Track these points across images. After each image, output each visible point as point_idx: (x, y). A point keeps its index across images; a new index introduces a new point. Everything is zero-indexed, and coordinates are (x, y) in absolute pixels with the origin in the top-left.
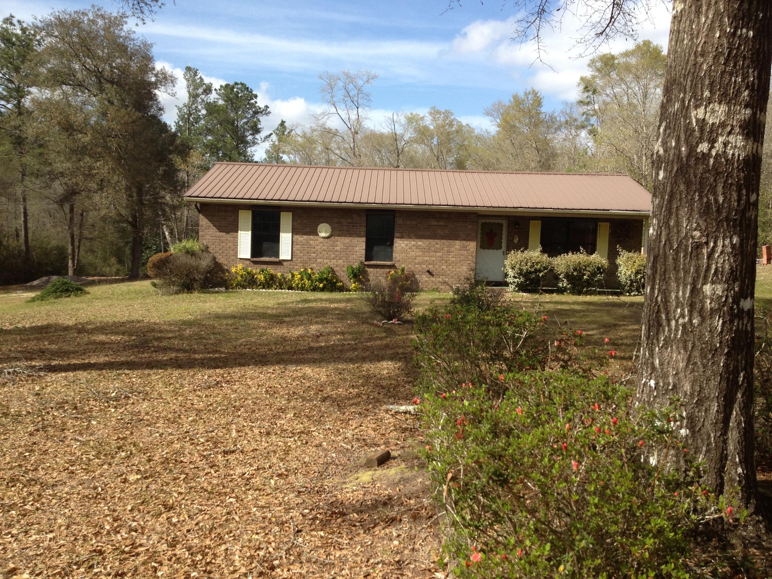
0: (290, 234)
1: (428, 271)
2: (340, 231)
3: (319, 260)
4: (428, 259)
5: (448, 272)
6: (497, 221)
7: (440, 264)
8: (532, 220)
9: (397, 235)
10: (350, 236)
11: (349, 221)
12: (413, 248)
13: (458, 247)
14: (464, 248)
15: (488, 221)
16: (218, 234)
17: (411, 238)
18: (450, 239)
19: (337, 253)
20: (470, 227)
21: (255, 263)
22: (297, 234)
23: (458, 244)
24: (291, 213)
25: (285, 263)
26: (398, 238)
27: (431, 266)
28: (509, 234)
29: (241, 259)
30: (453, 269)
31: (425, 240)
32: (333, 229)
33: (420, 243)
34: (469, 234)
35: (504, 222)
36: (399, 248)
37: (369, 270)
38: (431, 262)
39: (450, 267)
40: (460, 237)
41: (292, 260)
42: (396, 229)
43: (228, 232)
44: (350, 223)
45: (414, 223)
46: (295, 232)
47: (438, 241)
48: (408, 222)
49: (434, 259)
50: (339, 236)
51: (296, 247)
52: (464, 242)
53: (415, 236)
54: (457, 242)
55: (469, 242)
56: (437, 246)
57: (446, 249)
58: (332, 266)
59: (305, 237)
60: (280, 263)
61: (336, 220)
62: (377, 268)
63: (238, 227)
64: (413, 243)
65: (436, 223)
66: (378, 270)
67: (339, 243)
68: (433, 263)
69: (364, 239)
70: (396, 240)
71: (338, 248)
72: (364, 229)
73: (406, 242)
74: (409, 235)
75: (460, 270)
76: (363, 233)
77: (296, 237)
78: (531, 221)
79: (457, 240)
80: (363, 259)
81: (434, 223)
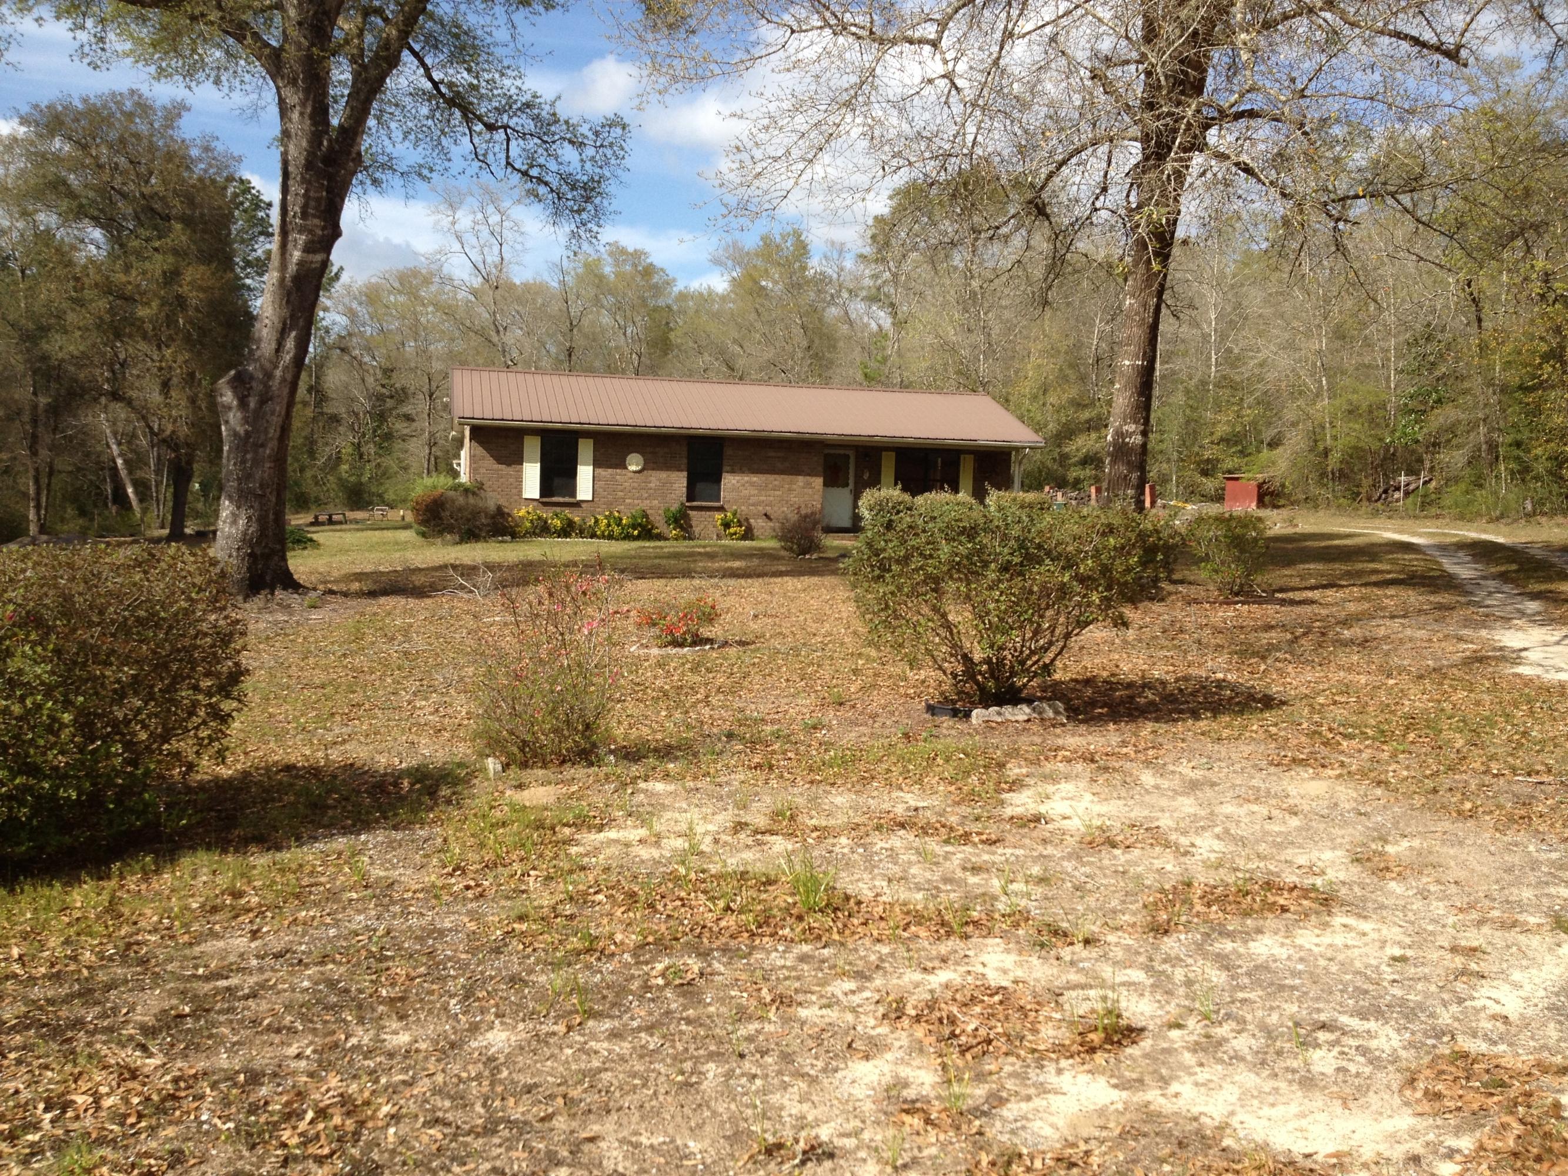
0: (591, 468)
1: (765, 515)
2: (655, 463)
3: (627, 501)
4: (765, 498)
5: (789, 515)
6: (842, 452)
7: (780, 505)
8: (884, 451)
9: (726, 468)
10: (667, 470)
11: (665, 450)
12: (747, 485)
13: (801, 484)
14: (808, 485)
16: (497, 466)
17: (743, 473)
18: (792, 474)
19: (651, 491)
20: (811, 459)
21: (545, 504)
22: (599, 467)
23: (801, 480)
24: (591, 441)
25: (584, 505)
26: (727, 472)
27: (768, 508)
28: (857, 467)
29: (526, 499)
31: (761, 476)
32: (646, 461)
33: (755, 479)
34: (812, 468)
35: (851, 454)
36: (728, 485)
37: (692, 513)
38: (768, 502)
39: (792, 509)
40: (803, 471)
41: (593, 500)
42: (724, 461)
43: (509, 465)
44: (665, 453)
45: (747, 453)
46: (597, 464)
47: (777, 477)
48: (740, 453)
49: (772, 498)
50: (654, 470)
51: (598, 484)
52: (808, 478)
53: (749, 470)
54: (800, 477)
55: (813, 478)
56: (776, 483)
57: (787, 486)
58: (645, 508)
59: (610, 471)
60: (580, 504)
61: (650, 450)
62: (701, 511)
63: (522, 458)
64: (746, 479)
65: (774, 454)
66: (704, 513)
67: (653, 479)
68: (770, 505)
69: (685, 474)
70: (724, 475)
71: (652, 485)
72: (685, 461)
73: (737, 478)
74: (739, 469)
76: (684, 467)
77: (599, 471)
78: (883, 453)
79: (800, 475)
80: (684, 499)
81: (772, 454)
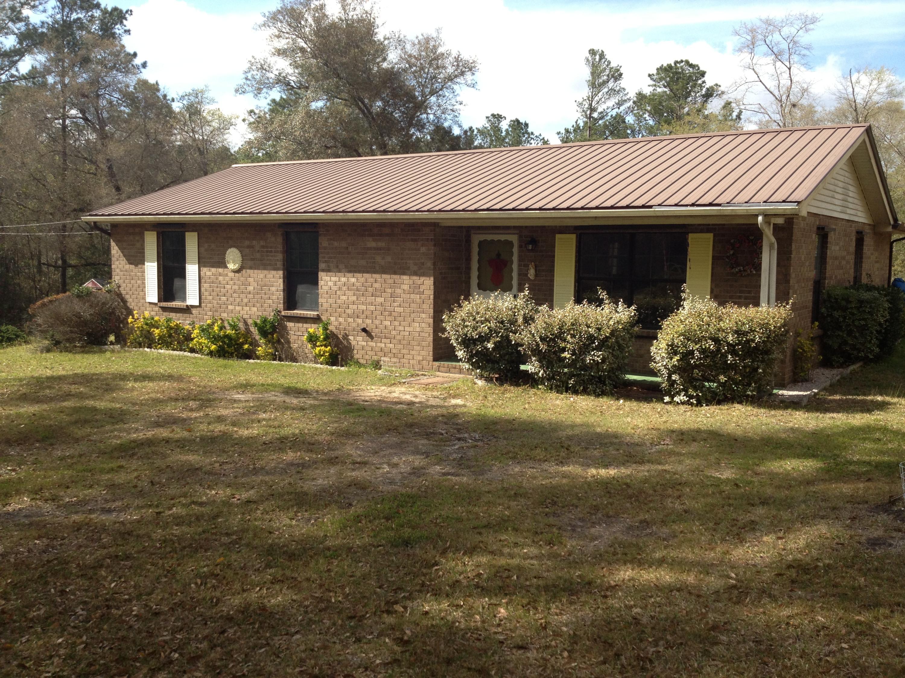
0: (197, 266)
1: (364, 330)
2: (252, 260)
3: (230, 307)
4: (364, 307)
5: (394, 332)
6: (503, 238)
7: (382, 318)
8: (560, 233)
9: (322, 266)
10: (265, 269)
11: (262, 243)
12: (344, 288)
13: (406, 287)
14: (415, 289)
15: (489, 237)
16: (128, 266)
17: (340, 271)
18: (395, 273)
19: (251, 296)
20: (423, 249)
21: (164, 309)
22: (205, 266)
23: (406, 281)
24: (196, 234)
25: (194, 311)
26: (323, 271)
27: (369, 321)
29: (150, 303)
30: (401, 328)
31: (359, 275)
32: (244, 257)
33: (353, 280)
34: (423, 264)
35: (514, 238)
36: (325, 288)
37: (290, 325)
38: (369, 313)
39: (396, 323)
40: (408, 268)
41: (200, 306)
42: (320, 255)
43: (136, 265)
44: (263, 247)
45: (344, 244)
46: (202, 263)
47: (377, 276)
48: (336, 244)
49: (372, 308)
50: (251, 268)
51: (205, 286)
52: (415, 278)
53: (346, 267)
54: (405, 277)
55: (422, 279)
56: (377, 285)
57: (389, 290)
58: (245, 316)
59: (213, 270)
60: (188, 310)
61: (247, 243)
62: (298, 322)
63: (144, 257)
64: (343, 279)
65: (373, 244)
66: (300, 325)
67: (251, 280)
68: (371, 316)
69: (281, 273)
70: (321, 275)
71: (251, 288)
72: (280, 256)
73: (333, 279)
74: (337, 267)
75: (411, 329)
76: (280, 264)
77: (204, 270)
78: (558, 236)
79: (404, 274)
80: (281, 306)
81: (371, 244)
